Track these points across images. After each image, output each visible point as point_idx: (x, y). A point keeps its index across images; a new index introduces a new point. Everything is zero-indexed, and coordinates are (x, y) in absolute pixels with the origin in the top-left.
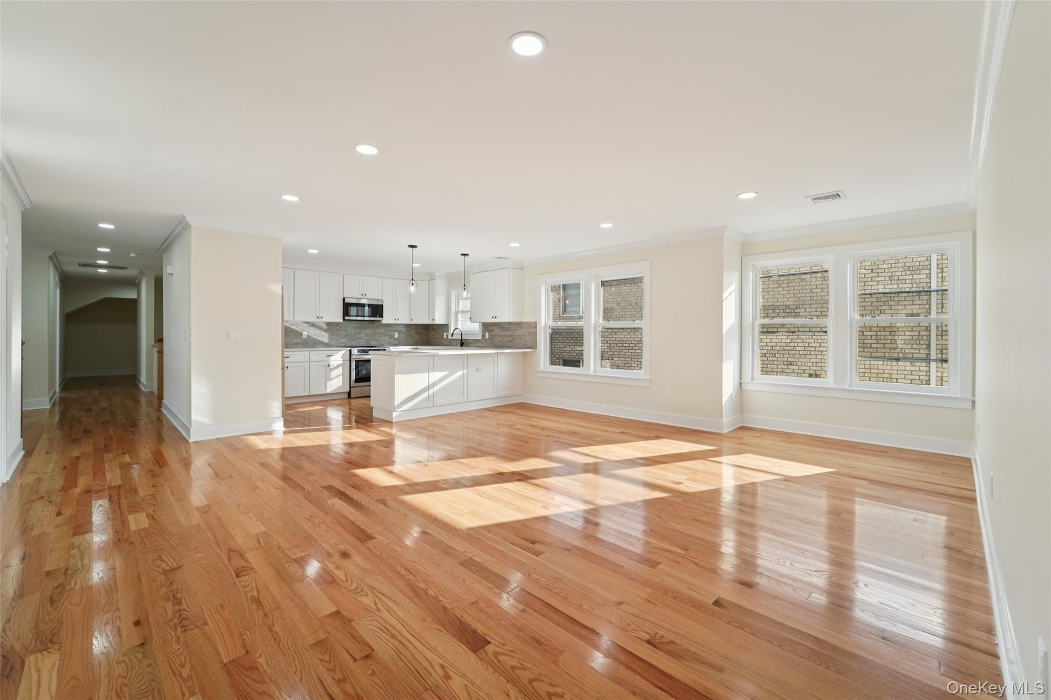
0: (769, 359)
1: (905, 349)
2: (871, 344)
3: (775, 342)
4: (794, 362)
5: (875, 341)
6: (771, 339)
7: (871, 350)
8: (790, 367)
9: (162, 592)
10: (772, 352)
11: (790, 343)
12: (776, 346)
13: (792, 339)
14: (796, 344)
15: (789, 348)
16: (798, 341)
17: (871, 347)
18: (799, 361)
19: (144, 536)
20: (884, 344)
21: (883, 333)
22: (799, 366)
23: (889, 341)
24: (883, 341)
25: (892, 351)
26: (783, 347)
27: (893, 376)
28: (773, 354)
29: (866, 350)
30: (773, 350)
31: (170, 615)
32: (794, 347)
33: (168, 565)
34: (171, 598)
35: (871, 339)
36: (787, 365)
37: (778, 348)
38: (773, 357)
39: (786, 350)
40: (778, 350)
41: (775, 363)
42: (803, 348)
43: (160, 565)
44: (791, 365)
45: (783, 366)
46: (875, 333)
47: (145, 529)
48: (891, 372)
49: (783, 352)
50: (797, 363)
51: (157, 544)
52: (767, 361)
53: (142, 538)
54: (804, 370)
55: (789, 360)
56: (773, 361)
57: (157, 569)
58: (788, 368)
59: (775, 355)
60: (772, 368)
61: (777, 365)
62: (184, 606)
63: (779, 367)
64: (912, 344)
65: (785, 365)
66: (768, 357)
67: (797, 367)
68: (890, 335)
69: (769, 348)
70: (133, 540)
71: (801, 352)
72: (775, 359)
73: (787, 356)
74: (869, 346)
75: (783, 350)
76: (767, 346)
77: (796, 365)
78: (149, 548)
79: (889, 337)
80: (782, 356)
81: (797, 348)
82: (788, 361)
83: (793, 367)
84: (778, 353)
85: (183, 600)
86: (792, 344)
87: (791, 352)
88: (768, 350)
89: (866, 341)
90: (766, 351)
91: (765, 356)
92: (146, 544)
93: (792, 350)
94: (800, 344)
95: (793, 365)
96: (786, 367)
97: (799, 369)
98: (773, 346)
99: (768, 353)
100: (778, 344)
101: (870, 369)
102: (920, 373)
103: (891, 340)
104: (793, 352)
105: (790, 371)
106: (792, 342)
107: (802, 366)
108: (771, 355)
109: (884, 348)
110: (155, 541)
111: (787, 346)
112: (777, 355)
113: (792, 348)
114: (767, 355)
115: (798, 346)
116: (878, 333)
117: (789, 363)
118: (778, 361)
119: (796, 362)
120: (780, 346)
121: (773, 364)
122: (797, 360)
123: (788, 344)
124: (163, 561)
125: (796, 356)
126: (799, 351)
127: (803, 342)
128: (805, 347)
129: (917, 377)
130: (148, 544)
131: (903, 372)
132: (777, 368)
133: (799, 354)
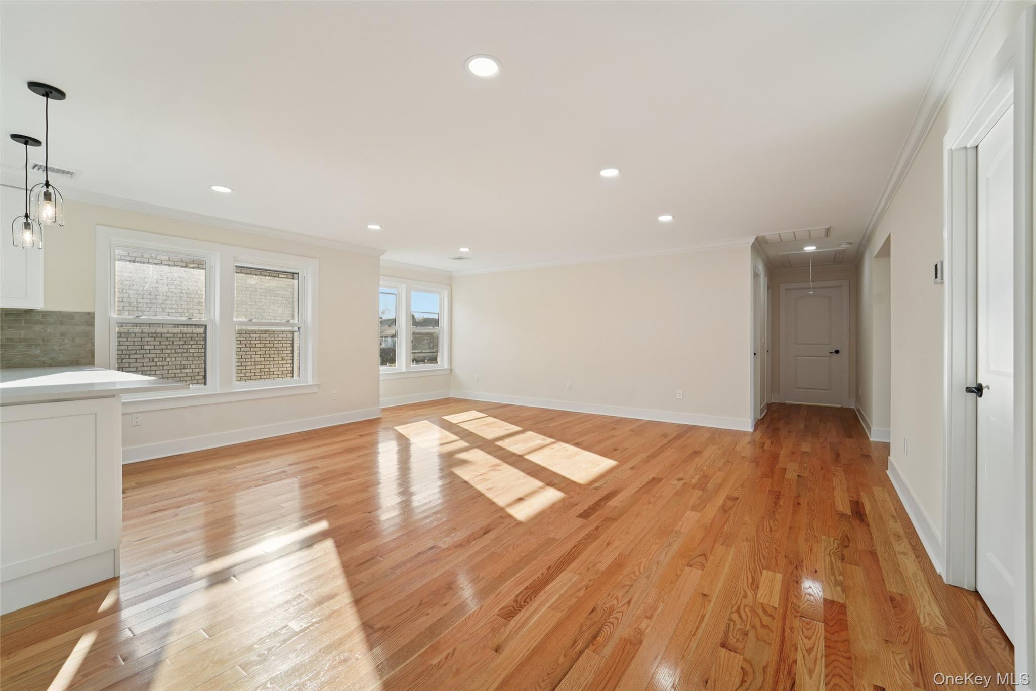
0: (158, 364)
1: (278, 347)
2: (256, 344)
3: (166, 345)
4: (187, 365)
5: (259, 342)
6: (160, 342)
7: (256, 349)
8: (183, 371)
9: (781, 510)
10: (162, 356)
11: (182, 345)
12: (167, 349)
13: (185, 341)
14: (190, 347)
15: (182, 350)
16: (192, 343)
17: (256, 347)
18: (193, 364)
19: (774, 559)
20: (265, 344)
21: (264, 335)
22: (193, 369)
23: (268, 342)
24: (264, 342)
25: (270, 350)
26: (175, 349)
27: (271, 370)
28: (163, 358)
29: (252, 349)
30: (162, 353)
31: (783, 500)
32: (187, 349)
33: (770, 523)
34: (778, 505)
35: (256, 340)
36: (180, 369)
37: (169, 351)
38: (163, 361)
39: (179, 353)
40: (169, 354)
41: (165, 368)
42: (197, 350)
43: (774, 525)
44: (184, 368)
45: (175, 371)
46: (258, 335)
47: (769, 569)
48: (269, 366)
49: (175, 355)
50: (190, 367)
51: (767, 544)
52: (156, 367)
53: (776, 557)
54: (198, 372)
55: (182, 363)
56: (163, 366)
57: (777, 524)
58: (181, 372)
59: (165, 359)
60: (162, 374)
61: (168, 370)
62: (774, 500)
63: (170, 371)
64: (282, 344)
65: (177, 369)
66: (156, 362)
67: (191, 370)
68: (269, 337)
69: (158, 351)
70: (785, 560)
71: (195, 355)
72: (166, 363)
73: (180, 359)
74: (254, 346)
75: (175, 353)
76: (155, 349)
77: (190, 368)
78: (776, 544)
79: (269, 339)
80: (173, 359)
81: (191, 350)
82: (180, 365)
83: (187, 371)
84: (169, 357)
85: (773, 502)
86: (185, 347)
87: (184, 355)
88: (156, 354)
89: (252, 342)
90: (154, 356)
91: (153, 361)
92: (776, 549)
93: (185, 353)
94: (194, 346)
95: (187, 368)
96: (179, 371)
97: (193, 372)
98: (163, 349)
99: (156, 357)
100: (169, 347)
101: (255, 365)
102: (287, 365)
103: (269, 341)
104: (186, 355)
105: (183, 375)
106: (185, 344)
107: (195, 368)
108: (161, 359)
109: (265, 347)
110: (767, 548)
111: (180, 349)
112: (168, 359)
113: (185, 351)
114: (156, 360)
115: (191, 348)
116: (261, 335)
117: (182, 367)
118: (169, 365)
119: (190, 365)
120: (171, 349)
121: (163, 370)
122: (191, 363)
123: (181, 346)
124: (771, 528)
125: (191, 359)
126: (193, 353)
127: (197, 344)
128: (199, 349)
129: (285, 369)
130: (774, 548)
131: (277, 366)
132: (168, 373)
133: (193, 356)
